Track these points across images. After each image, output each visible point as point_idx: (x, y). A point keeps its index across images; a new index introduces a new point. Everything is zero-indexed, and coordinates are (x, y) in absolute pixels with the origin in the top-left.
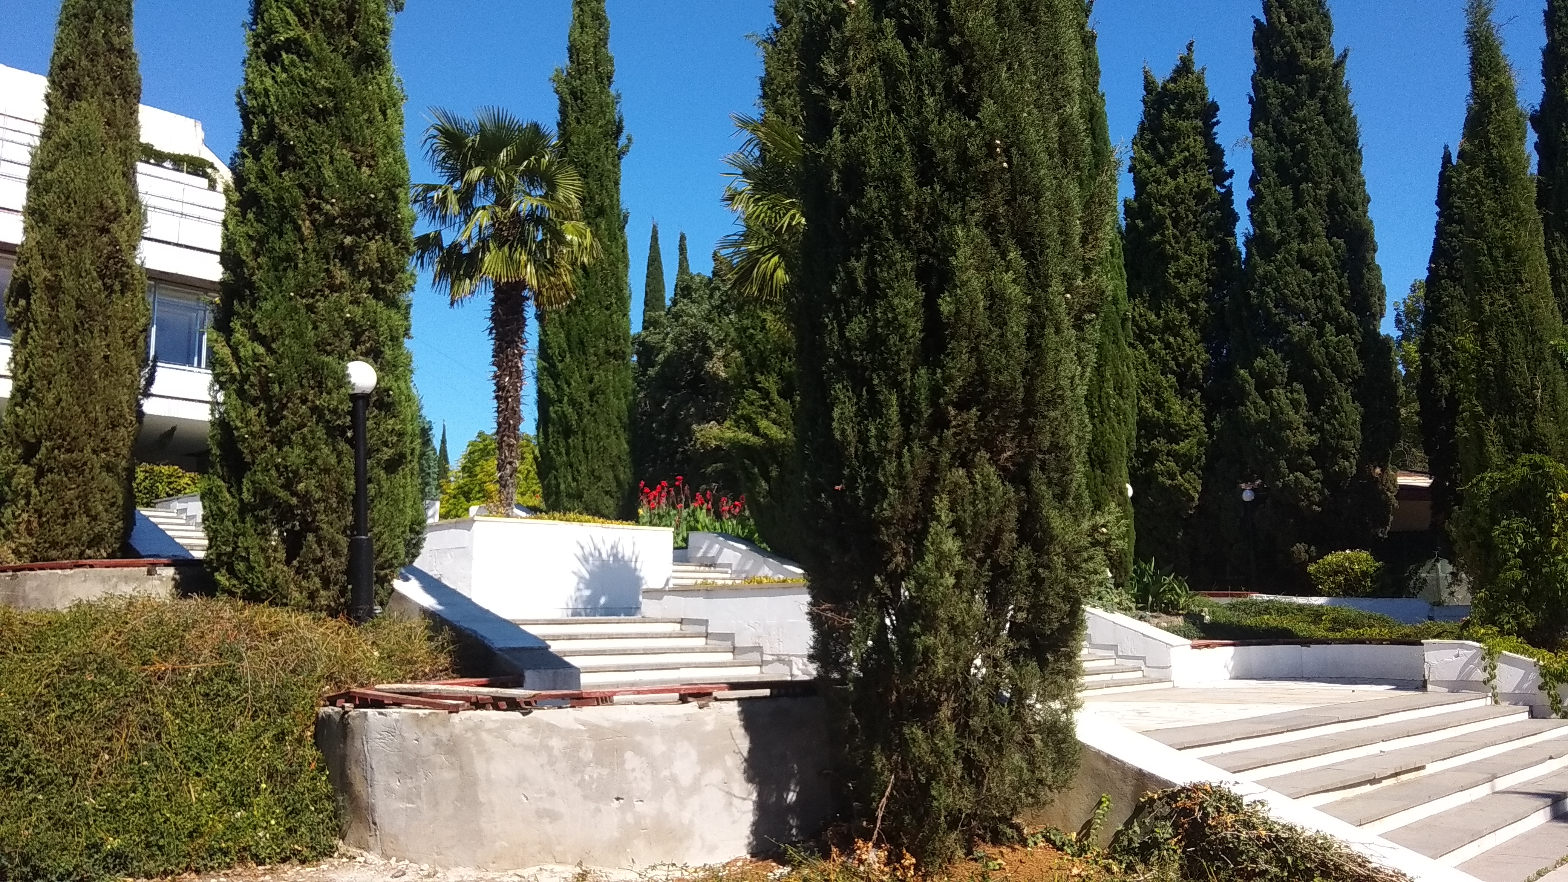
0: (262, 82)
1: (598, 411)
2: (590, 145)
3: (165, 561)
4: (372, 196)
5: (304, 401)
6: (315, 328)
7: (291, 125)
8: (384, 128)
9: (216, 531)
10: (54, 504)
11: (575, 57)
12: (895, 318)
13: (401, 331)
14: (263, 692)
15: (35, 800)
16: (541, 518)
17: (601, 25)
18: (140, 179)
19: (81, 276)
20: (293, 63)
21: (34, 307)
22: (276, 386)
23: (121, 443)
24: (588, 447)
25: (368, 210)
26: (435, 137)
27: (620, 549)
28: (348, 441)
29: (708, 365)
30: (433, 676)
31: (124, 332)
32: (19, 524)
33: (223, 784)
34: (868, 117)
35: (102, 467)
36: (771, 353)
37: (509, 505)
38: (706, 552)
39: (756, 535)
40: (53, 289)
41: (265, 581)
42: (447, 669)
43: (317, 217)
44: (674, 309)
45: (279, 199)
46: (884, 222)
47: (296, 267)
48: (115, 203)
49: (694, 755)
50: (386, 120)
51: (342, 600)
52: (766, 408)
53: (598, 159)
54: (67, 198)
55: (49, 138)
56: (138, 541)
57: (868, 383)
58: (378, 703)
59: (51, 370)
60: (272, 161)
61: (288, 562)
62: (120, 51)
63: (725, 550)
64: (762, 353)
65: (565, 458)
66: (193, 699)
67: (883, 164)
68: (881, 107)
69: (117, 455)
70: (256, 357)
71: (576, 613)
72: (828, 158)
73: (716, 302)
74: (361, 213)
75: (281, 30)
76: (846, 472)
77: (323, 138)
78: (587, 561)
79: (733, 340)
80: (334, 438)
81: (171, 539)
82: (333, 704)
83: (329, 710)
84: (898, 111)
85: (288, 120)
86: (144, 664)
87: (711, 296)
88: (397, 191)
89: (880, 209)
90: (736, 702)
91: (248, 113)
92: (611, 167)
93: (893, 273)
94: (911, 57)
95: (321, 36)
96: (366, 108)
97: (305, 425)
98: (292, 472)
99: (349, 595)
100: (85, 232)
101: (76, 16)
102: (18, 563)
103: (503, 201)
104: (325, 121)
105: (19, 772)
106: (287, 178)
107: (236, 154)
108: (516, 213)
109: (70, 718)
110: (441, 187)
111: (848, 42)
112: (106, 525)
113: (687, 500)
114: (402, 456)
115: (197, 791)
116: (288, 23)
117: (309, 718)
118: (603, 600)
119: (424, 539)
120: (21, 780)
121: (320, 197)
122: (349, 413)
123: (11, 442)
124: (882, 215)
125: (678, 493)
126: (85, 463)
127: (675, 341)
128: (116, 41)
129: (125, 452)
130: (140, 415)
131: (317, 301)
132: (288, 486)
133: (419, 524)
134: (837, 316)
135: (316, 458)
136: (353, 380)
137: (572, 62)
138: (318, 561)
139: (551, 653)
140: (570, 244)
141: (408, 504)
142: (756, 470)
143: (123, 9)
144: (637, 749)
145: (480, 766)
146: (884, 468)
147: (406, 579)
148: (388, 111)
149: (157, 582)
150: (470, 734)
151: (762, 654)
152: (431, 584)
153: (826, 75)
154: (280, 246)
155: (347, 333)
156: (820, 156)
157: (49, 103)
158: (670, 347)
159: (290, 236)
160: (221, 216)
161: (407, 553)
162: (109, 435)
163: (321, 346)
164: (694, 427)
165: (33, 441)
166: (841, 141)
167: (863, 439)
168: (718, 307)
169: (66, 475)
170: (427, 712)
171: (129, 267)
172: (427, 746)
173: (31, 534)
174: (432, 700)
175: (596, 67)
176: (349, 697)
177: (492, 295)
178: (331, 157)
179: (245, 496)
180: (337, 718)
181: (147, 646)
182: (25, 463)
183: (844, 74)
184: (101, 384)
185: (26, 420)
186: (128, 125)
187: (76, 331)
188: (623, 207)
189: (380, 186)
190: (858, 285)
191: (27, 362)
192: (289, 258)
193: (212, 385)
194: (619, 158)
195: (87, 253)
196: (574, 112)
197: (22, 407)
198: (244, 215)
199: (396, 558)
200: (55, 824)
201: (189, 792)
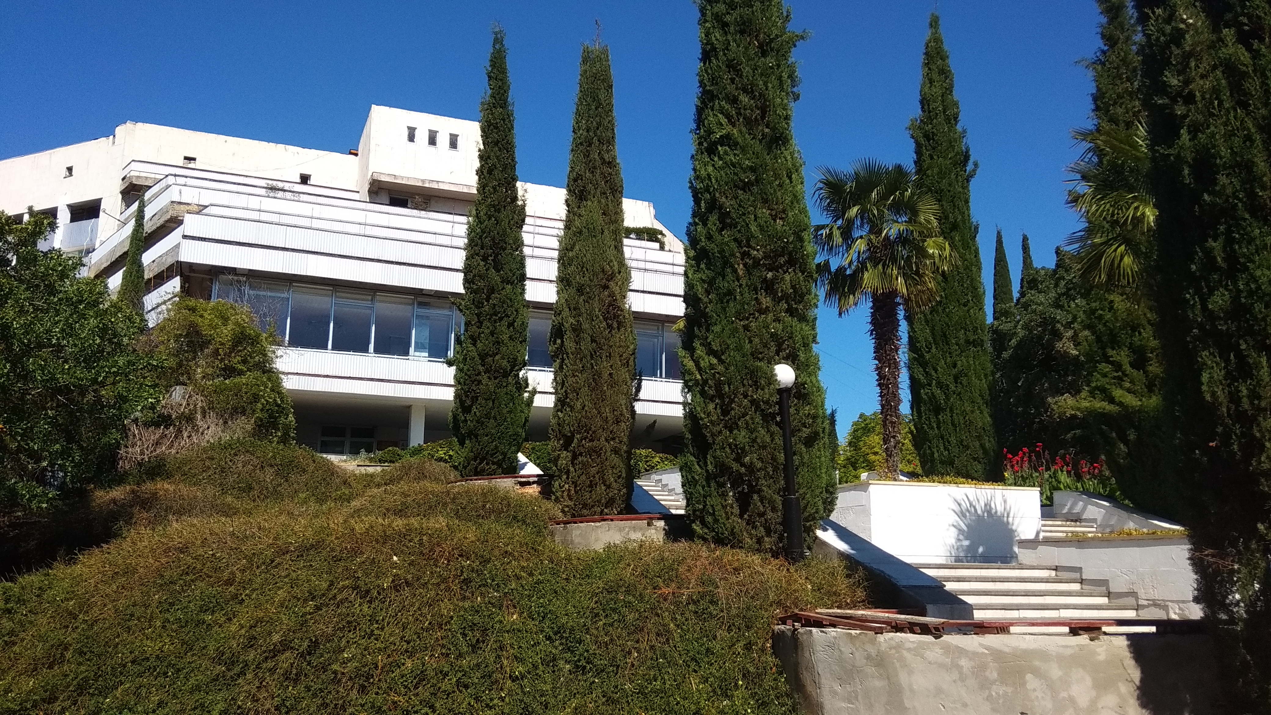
0: (706, 170)
1: (963, 391)
2: (942, 174)
3: (658, 516)
4: (785, 240)
5: (746, 396)
6: (750, 342)
7: (727, 197)
8: (791, 189)
9: (691, 494)
10: (583, 477)
11: (926, 107)
12: (1259, 288)
13: (811, 338)
14: (734, 612)
15: (594, 682)
16: (923, 481)
17: (946, 78)
18: (625, 249)
19: (593, 320)
20: (726, 153)
21: (566, 343)
22: (726, 386)
23: (623, 434)
24: (956, 422)
25: (783, 251)
26: (821, 189)
27: (993, 506)
28: (777, 424)
29: (1059, 345)
30: (854, 606)
31: (621, 356)
32: (564, 491)
33: (712, 679)
34: (1214, 115)
35: (612, 450)
36: (1121, 329)
37: (895, 471)
38: (1071, 509)
39: (1118, 493)
40: (577, 330)
41: (726, 530)
42: (863, 601)
43: (748, 260)
44: (1023, 300)
45: (722, 252)
46: (1240, 204)
47: (735, 298)
48: (611, 268)
49: (1088, 681)
50: (791, 182)
51: (781, 545)
52: (1120, 379)
53: (950, 185)
54: (582, 268)
55: (569, 229)
56: (636, 502)
57: (1236, 349)
58: (819, 624)
59: (578, 386)
60: (715, 225)
61: (741, 516)
62: (609, 163)
63: (1089, 506)
64: (1111, 330)
65: (936, 431)
66: (687, 615)
67: (1233, 153)
68: (1227, 105)
69: (621, 442)
70: (712, 367)
71: (958, 559)
72: (1178, 156)
73: (1061, 289)
74: (777, 254)
75: (717, 130)
76: (1220, 429)
77: (750, 203)
78: (965, 516)
79: (1082, 321)
80: (768, 422)
81: (658, 501)
82: (784, 623)
83: (782, 627)
84: (1244, 105)
85: (724, 194)
86: (655, 588)
87: (1056, 285)
88: (803, 234)
89: (1234, 193)
90: (1125, 637)
91: (698, 193)
92: (961, 190)
93: (1252, 248)
94: (1253, 58)
95: (744, 129)
96: (777, 176)
97: (747, 414)
98: (741, 449)
99: (785, 541)
100: (594, 290)
101: (581, 144)
102: (565, 519)
103: (876, 230)
104: (750, 190)
105: (583, 663)
106: (726, 236)
107: (690, 224)
108: (887, 237)
109: (612, 625)
110: (828, 225)
111: (1187, 56)
112: (616, 492)
113: (1048, 465)
114: (816, 434)
115: (695, 683)
116: (721, 125)
117: (767, 634)
118: (981, 550)
119: (837, 498)
120: (585, 667)
121: (749, 246)
122: (777, 403)
123: (556, 436)
124: (1237, 198)
125: (1038, 456)
126: (601, 449)
127: (1026, 327)
128: (606, 157)
129: (625, 439)
130: (633, 412)
131: (751, 322)
132: (738, 459)
133: (832, 486)
134: (1198, 291)
135: (756, 437)
136: (779, 378)
137: (923, 111)
138: (762, 515)
139: (945, 591)
140: (932, 256)
141: (824, 471)
142: (1114, 435)
143: (609, 134)
144: (1036, 672)
145: (903, 678)
146: (1258, 425)
147: (825, 530)
148: (793, 176)
149: (653, 531)
150: (893, 651)
151: (1137, 598)
152: (843, 533)
153: (1170, 86)
154: (723, 285)
155: (772, 344)
156: (1169, 155)
157: (568, 205)
158: (1021, 333)
159: (730, 277)
160: (682, 270)
161: (825, 508)
162: (615, 428)
163: (755, 355)
164: (1050, 399)
165: (569, 434)
166: (1190, 140)
167: (1234, 398)
168: (1064, 294)
169: (590, 457)
170: (858, 632)
171: (622, 310)
172: (860, 659)
173: (571, 499)
174: (861, 623)
175: (944, 112)
176: (796, 618)
177: (871, 304)
178: (755, 216)
179: (710, 467)
180: (789, 634)
181: (655, 576)
182: (565, 450)
183: (1187, 83)
184: (608, 393)
185: (564, 421)
186: (616, 213)
187: (592, 358)
188: (974, 220)
189: (791, 232)
190: (1217, 262)
191: (563, 381)
192: (730, 293)
193: (683, 389)
194: (968, 181)
195: (596, 304)
196: (927, 150)
197: (562, 412)
198: (698, 266)
199: (817, 512)
200: (607, 701)
201: (691, 684)
